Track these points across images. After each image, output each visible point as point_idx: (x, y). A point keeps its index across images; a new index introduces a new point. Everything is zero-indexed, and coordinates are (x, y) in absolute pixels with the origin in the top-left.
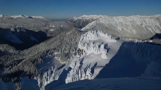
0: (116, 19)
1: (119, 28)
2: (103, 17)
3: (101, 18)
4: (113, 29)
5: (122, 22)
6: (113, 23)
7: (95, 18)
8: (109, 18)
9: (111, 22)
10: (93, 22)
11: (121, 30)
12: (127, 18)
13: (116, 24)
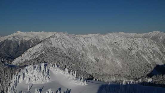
0: (82, 40)
1: (90, 57)
2: (57, 35)
3: (53, 37)
4: (80, 58)
5: (95, 45)
6: (79, 48)
7: (41, 39)
8: (70, 38)
9: (74, 45)
11: (94, 61)
12: (103, 37)
13: (83, 48)
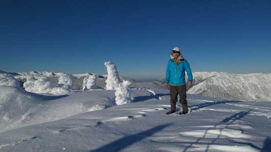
0: (242, 79)
1: (250, 95)
2: (218, 75)
3: (214, 76)
4: (239, 95)
5: (256, 83)
6: (239, 86)
7: (204, 78)
8: (230, 77)
9: (234, 83)
10: (201, 84)
11: (254, 98)
12: (265, 76)
13: (243, 87)
